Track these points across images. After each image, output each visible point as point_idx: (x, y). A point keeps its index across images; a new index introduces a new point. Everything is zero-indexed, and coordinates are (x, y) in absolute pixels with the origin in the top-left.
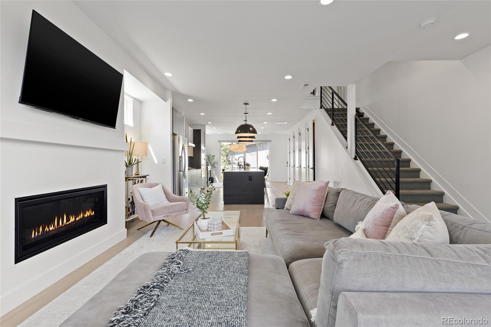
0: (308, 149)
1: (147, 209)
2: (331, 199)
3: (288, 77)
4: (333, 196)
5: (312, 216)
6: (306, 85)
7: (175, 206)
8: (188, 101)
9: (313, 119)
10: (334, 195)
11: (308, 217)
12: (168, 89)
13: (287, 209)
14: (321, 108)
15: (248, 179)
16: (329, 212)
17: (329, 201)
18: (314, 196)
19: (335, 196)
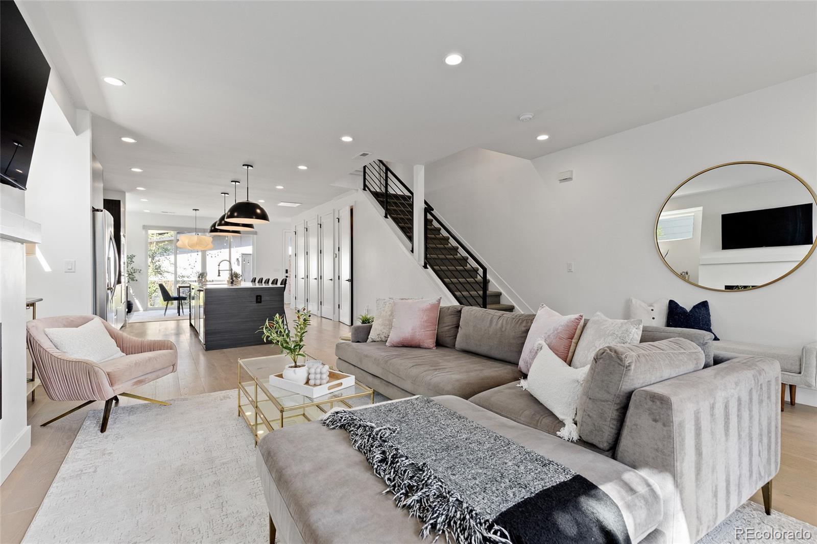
0: (339, 250)
1: (96, 373)
2: (449, 321)
3: (347, 139)
4: (450, 317)
5: (426, 345)
6: (364, 155)
7: (155, 358)
8: (122, 140)
9: (351, 205)
10: (451, 315)
11: (418, 347)
12: (85, 108)
13: (372, 342)
14: (364, 189)
15: (255, 300)
16: (446, 337)
17: (444, 323)
18: (425, 318)
19: (453, 316)
